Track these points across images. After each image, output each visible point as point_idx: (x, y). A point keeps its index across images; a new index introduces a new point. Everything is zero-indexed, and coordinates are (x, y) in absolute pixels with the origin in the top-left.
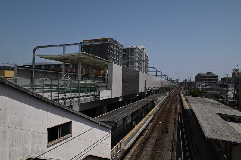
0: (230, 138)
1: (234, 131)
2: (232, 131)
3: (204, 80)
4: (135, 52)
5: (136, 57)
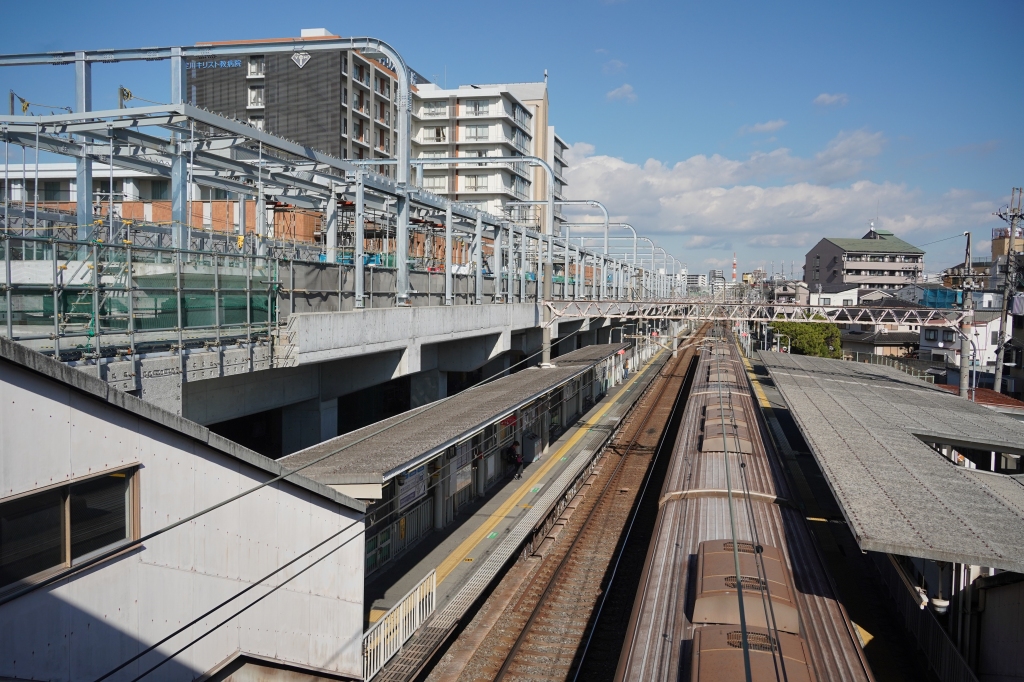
0: (979, 541)
1: (995, 511)
2: (987, 510)
3: (849, 271)
4: (494, 121)
5: (494, 146)
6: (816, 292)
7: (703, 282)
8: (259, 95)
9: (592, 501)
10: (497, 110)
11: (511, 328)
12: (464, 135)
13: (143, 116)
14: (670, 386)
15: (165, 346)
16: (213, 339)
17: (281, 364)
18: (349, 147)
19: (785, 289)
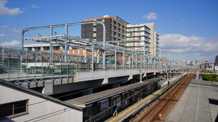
4: (142, 31)
5: (142, 36)
6: (216, 66)
7: (194, 63)
8: (95, 28)
9: (149, 111)
10: (143, 29)
11: (133, 74)
12: (136, 34)
13: (58, 37)
14: (178, 86)
15: (50, 79)
16: (67, 77)
17: (74, 82)
18: (112, 38)
19: (208, 65)
